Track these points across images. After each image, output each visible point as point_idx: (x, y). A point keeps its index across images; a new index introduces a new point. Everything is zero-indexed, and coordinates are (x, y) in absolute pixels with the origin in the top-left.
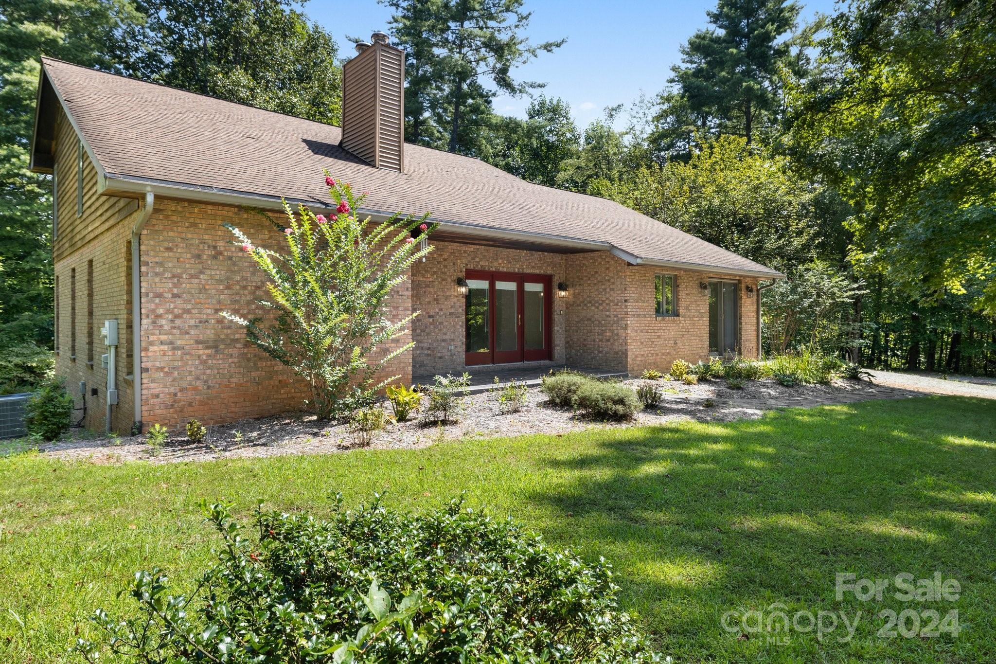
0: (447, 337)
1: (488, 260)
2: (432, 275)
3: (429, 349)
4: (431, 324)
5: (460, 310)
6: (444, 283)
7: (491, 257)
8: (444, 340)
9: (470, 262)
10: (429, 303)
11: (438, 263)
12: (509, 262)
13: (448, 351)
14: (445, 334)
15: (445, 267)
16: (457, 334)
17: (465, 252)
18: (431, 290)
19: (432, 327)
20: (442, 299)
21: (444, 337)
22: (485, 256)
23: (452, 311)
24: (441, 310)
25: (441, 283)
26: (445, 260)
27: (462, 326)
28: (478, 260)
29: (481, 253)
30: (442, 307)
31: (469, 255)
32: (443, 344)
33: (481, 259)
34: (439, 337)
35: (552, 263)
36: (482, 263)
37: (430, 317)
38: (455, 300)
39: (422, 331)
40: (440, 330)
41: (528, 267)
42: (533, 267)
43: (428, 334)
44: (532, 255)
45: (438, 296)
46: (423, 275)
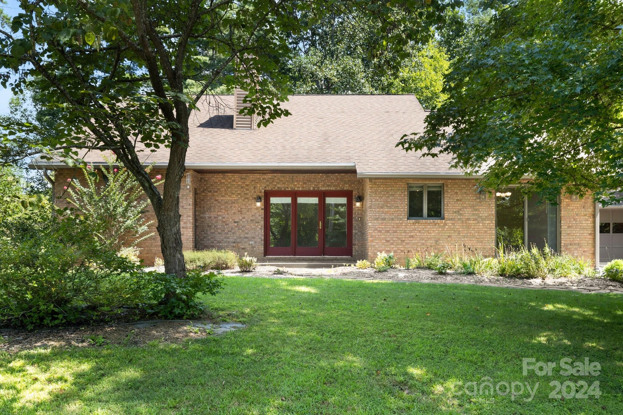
0: (248, 236)
1: (284, 183)
2: (237, 196)
3: (234, 242)
4: (236, 227)
5: (260, 218)
6: (246, 200)
7: (287, 181)
8: (246, 238)
9: (268, 185)
10: (235, 213)
11: (242, 187)
12: (305, 183)
13: (249, 244)
14: (247, 234)
15: (247, 190)
16: (257, 233)
17: (264, 179)
18: (236, 205)
19: (237, 229)
20: (244, 211)
21: (246, 236)
22: (282, 181)
23: (253, 218)
24: (244, 218)
25: (243, 200)
26: (247, 185)
27: (261, 229)
28: (275, 183)
29: (278, 179)
30: (245, 216)
31: (267, 181)
32: (245, 240)
33: (278, 183)
34: (242, 236)
35: (349, 181)
36: (279, 186)
37: (235, 222)
38: (256, 211)
39: (229, 231)
40: (243, 231)
41: (323, 186)
42: (329, 186)
43: (233, 233)
44: (327, 177)
45: (241, 209)
46: (230, 196)
